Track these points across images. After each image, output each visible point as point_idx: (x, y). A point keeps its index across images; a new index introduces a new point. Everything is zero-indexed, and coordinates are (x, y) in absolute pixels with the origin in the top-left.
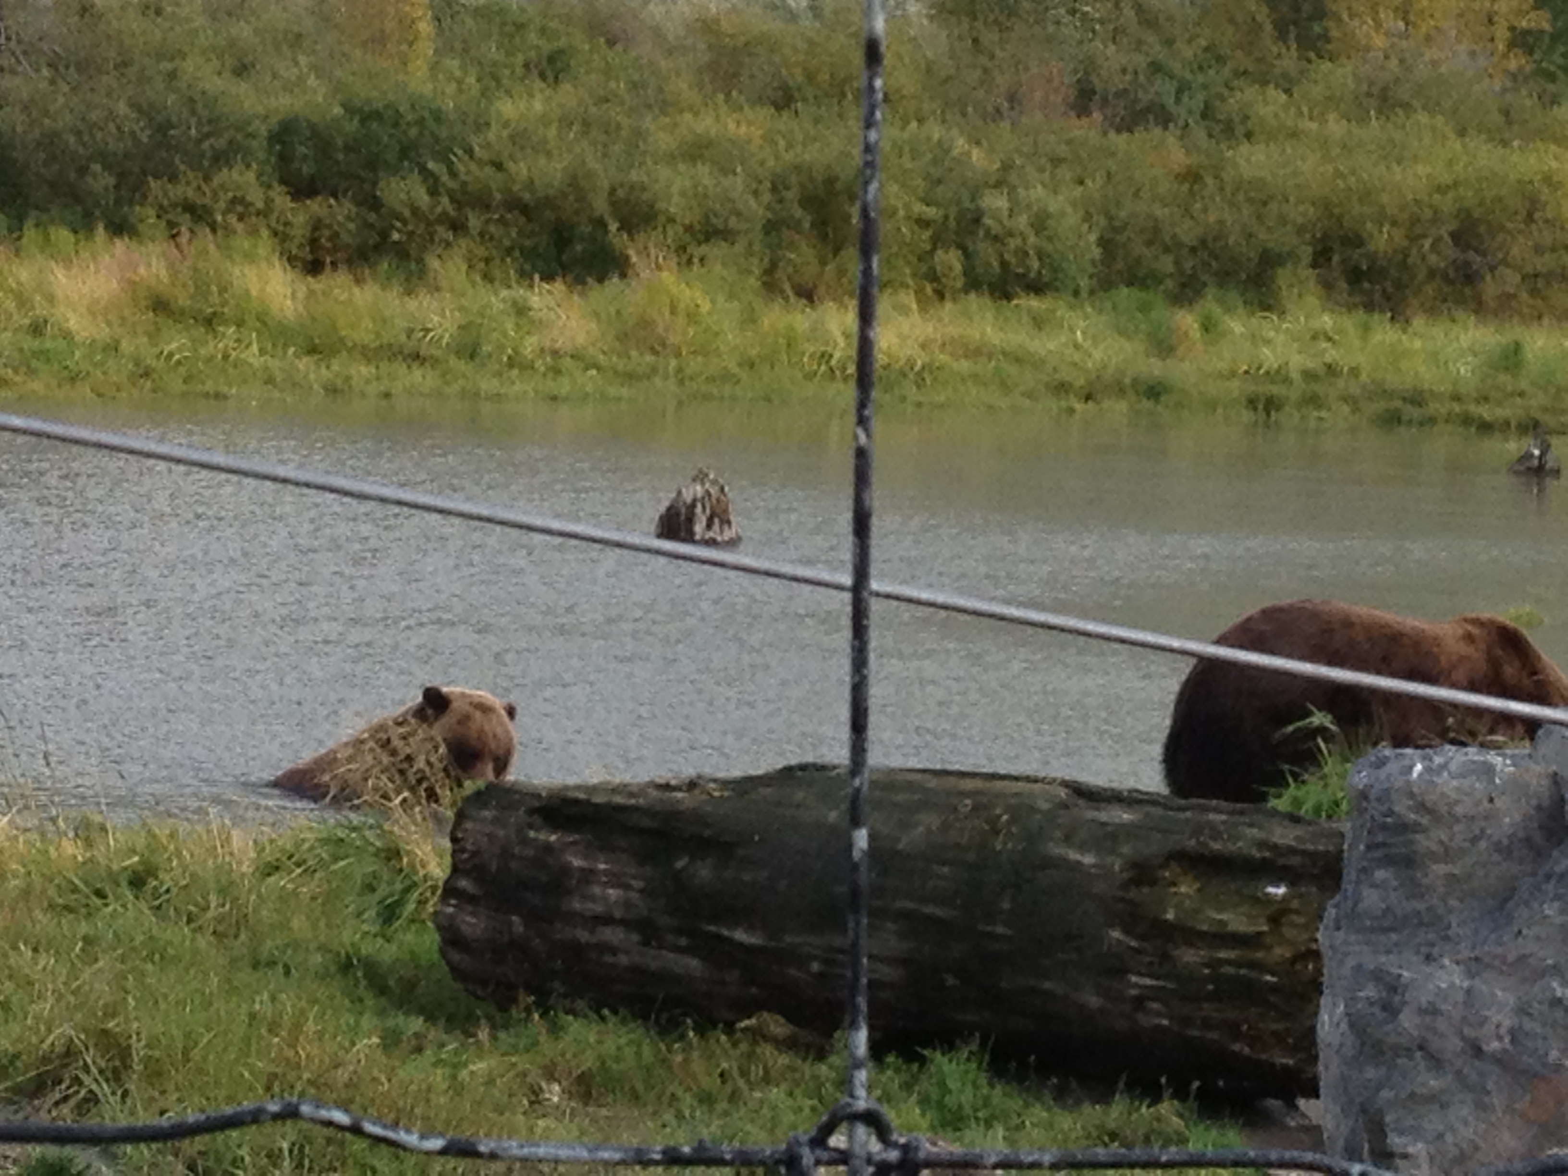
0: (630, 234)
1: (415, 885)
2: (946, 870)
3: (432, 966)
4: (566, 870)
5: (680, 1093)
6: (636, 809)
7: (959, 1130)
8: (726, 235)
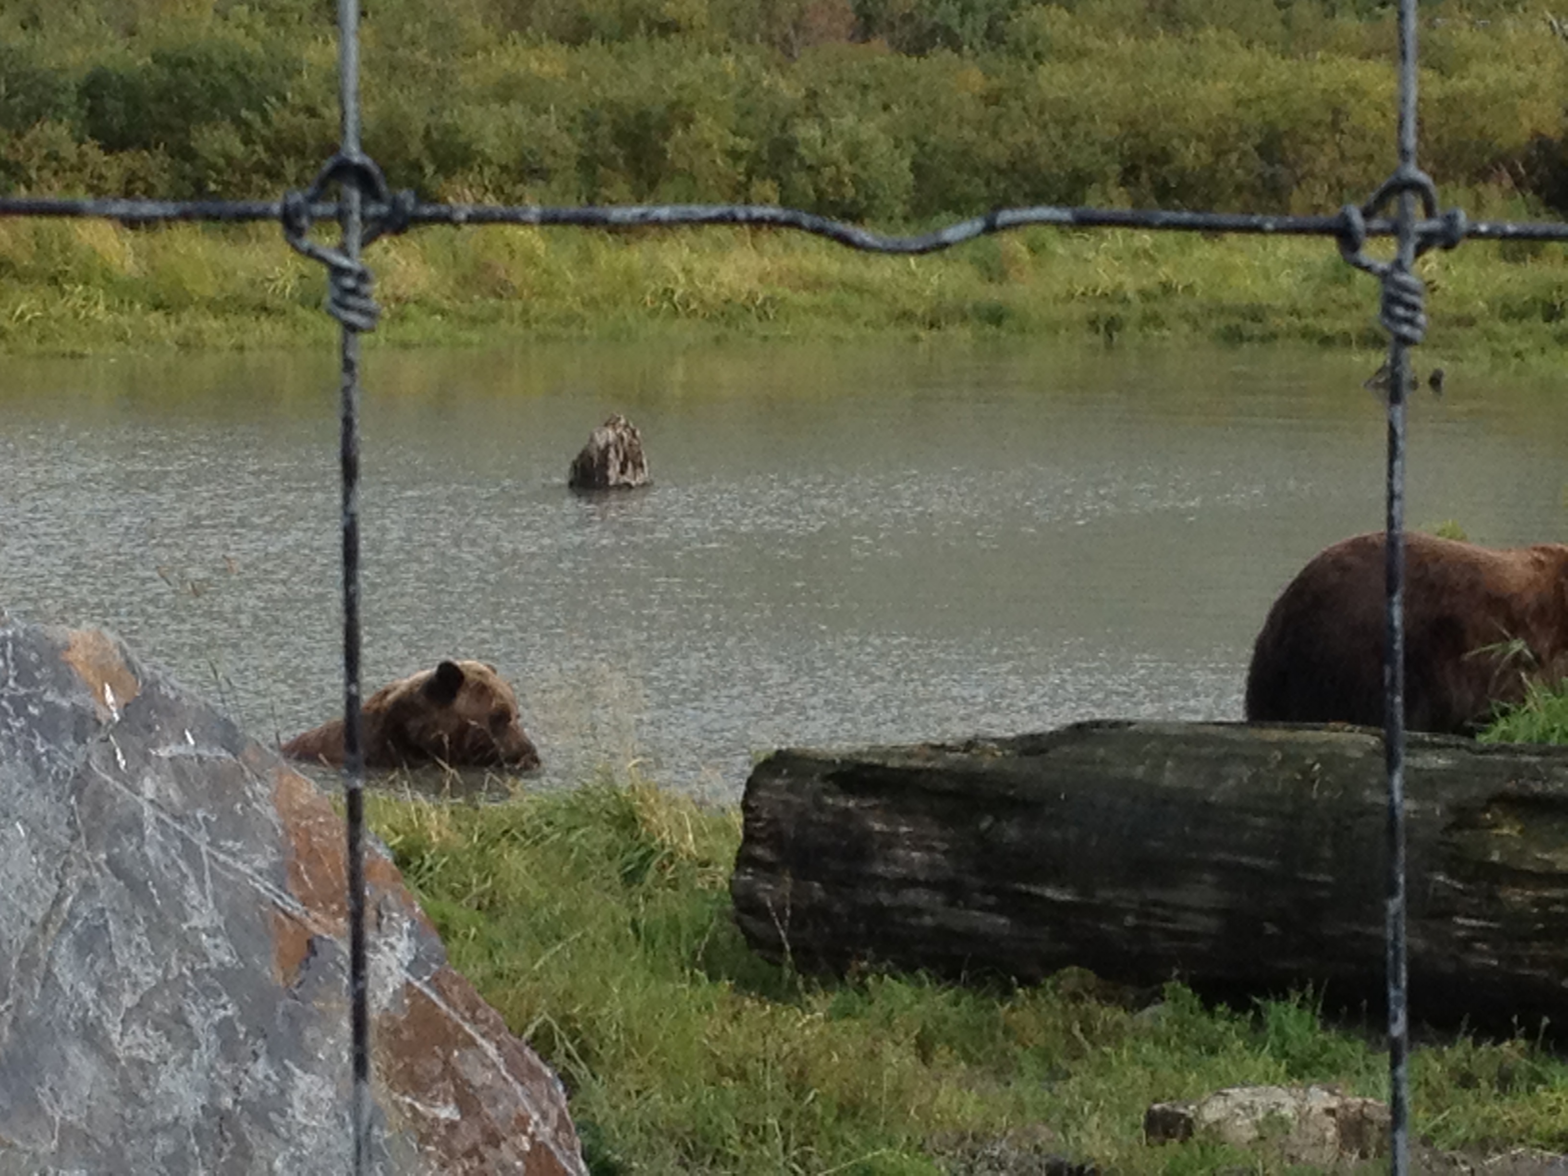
0: (446, 175)
1: (653, 852)
4: (869, 834)
6: (935, 772)
8: (540, 173)
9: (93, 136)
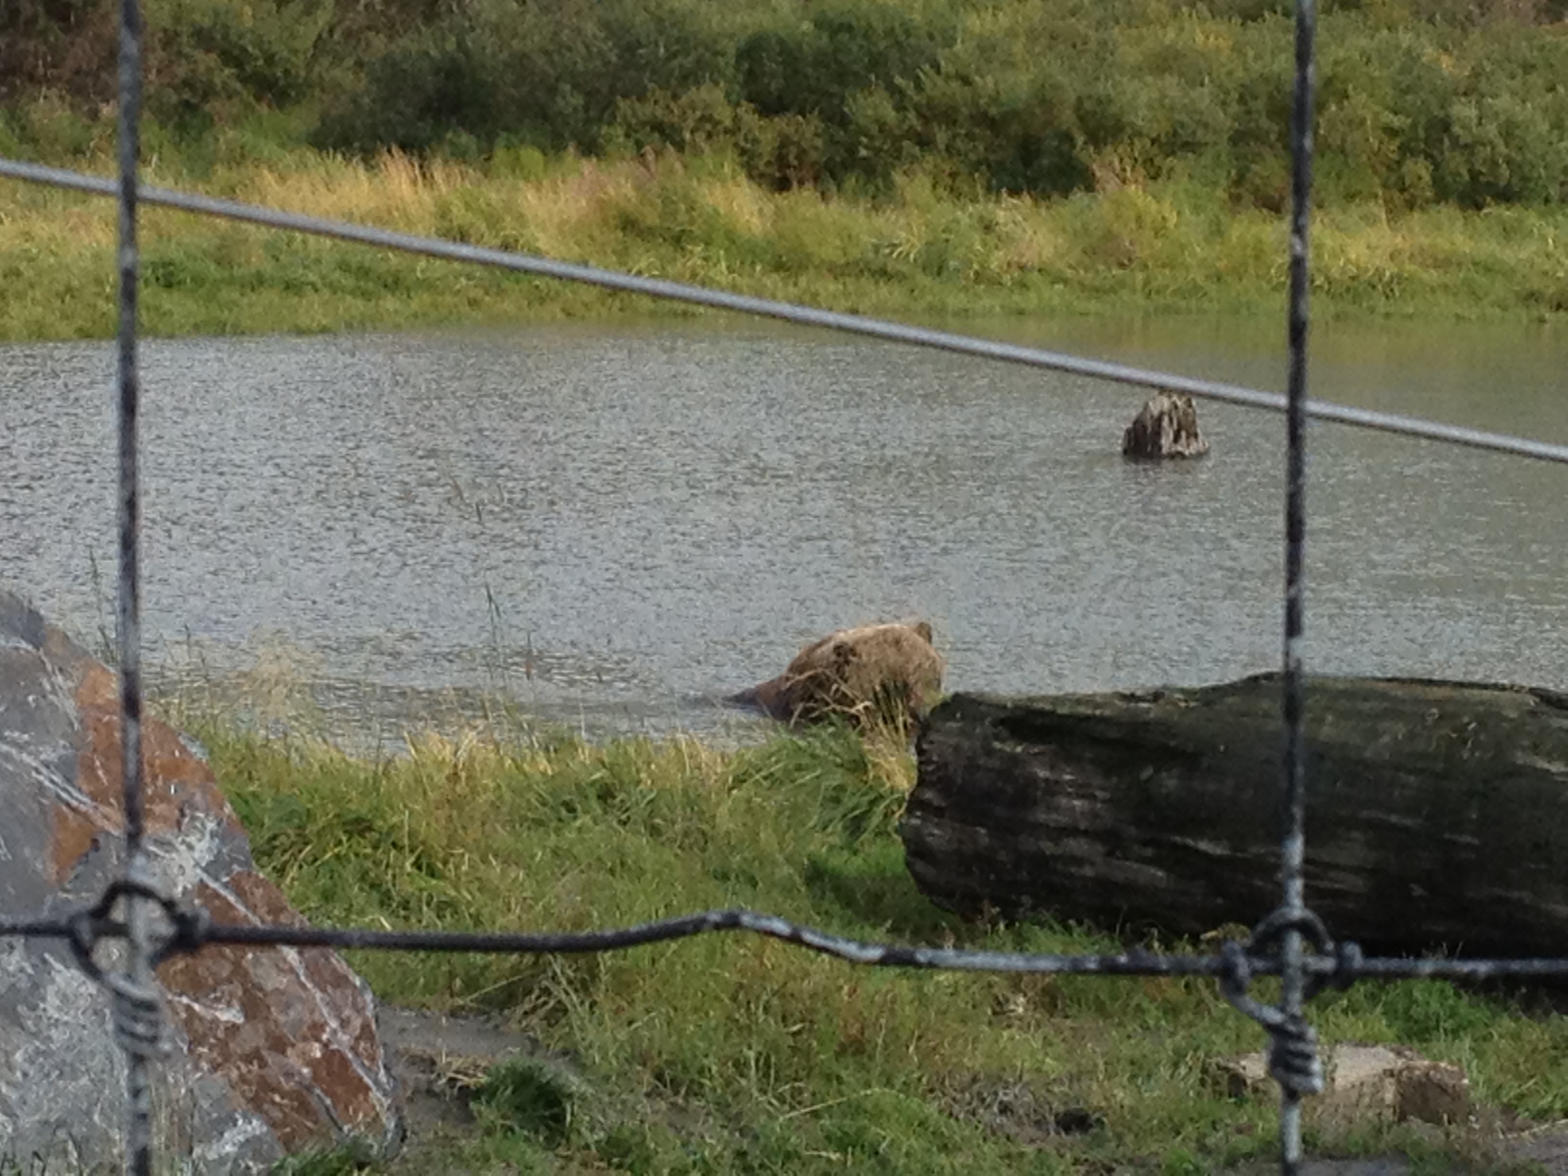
0: (1097, 146)
1: (881, 797)
2: (1412, 778)
3: (898, 878)
4: (1033, 780)
5: (1145, 1004)
6: (1102, 719)
7: (1426, 1040)
8: (1191, 146)
9: (750, 100)
